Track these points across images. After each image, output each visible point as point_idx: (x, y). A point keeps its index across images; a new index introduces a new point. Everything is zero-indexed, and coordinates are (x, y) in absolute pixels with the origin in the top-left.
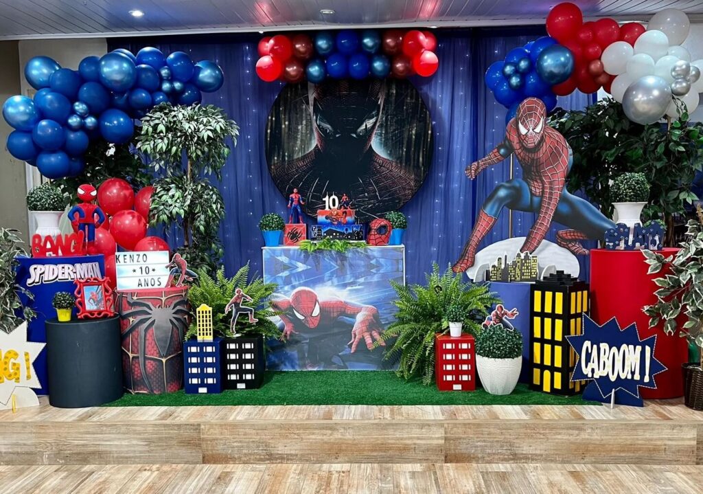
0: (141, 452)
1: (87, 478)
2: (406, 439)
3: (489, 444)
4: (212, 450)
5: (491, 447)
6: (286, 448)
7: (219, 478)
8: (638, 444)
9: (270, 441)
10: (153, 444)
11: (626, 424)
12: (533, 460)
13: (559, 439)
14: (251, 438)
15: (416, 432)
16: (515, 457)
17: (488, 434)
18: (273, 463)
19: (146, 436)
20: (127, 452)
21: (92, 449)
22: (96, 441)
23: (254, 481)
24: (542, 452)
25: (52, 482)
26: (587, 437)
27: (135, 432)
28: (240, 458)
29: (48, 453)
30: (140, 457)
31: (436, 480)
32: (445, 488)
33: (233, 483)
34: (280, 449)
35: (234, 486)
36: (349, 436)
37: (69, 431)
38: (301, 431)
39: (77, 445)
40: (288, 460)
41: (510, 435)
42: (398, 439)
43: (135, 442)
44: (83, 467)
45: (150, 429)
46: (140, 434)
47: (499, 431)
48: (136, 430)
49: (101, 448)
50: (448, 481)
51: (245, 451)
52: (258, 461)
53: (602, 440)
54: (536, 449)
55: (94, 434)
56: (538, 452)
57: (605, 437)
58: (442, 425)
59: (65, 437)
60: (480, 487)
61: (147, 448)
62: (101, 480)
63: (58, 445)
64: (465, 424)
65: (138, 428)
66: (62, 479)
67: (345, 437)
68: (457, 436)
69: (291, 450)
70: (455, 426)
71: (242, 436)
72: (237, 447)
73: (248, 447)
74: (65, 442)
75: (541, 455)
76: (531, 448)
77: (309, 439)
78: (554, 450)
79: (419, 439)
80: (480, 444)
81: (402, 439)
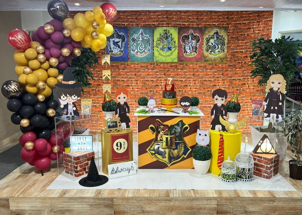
0: (87, 210)
2: (201, 205)
3: (235, 207)
4: (118, 209)
5: (237, 208)
6: (150, 208)
8: (297, 207)
9: (143, 206)
10: (93, 207)
11: (292, 199)
12: (253, 213)
13: (265, 205)
14: (135, 204)
15: (205, 202)
16: (246, 212)
17: (235, 203)
19: (90, 203)
20: (82, 210)
21: (66, 209)
22: (68, 205)
24: (258, 210)
26: (276, 204)
27: (85, 202)
28: (130, 212)
29: (47, 210)
30: (87, 212)
34: (147, 208)
36: (177, 204)
37: (56, 201)
38: (157, 202)
39: (60, 207)
40: (151, 213)
41: (244, 203)
42: (197, 205)
43: (85, 206)
45: (91, 201)
46: (87, 202)
47: (240, 202)
49: (70, 208)
51: (132, 210)
52: (138, 213)
53: (283, 206)
54: (255, 209)
55: (67, 202)
57: (284, 205)
58: (216, 199)
59: (54, 204)
61: (90, 208)
63: (51, 207)
64: (226, 199)
65: (86, 200)
67: (175, 204)
68: (222, 204)
69: (152, 209)
70: (222, 199)
71: (131, 203)
72: (129, 208)
73: (134, 208)
74: (54, 206)
75: (257, 212)
76: (253, 209)
77: (160, 205)
78: (262, 209)
79: (206, 205)
80: (231, 207)
81: (199, 205)
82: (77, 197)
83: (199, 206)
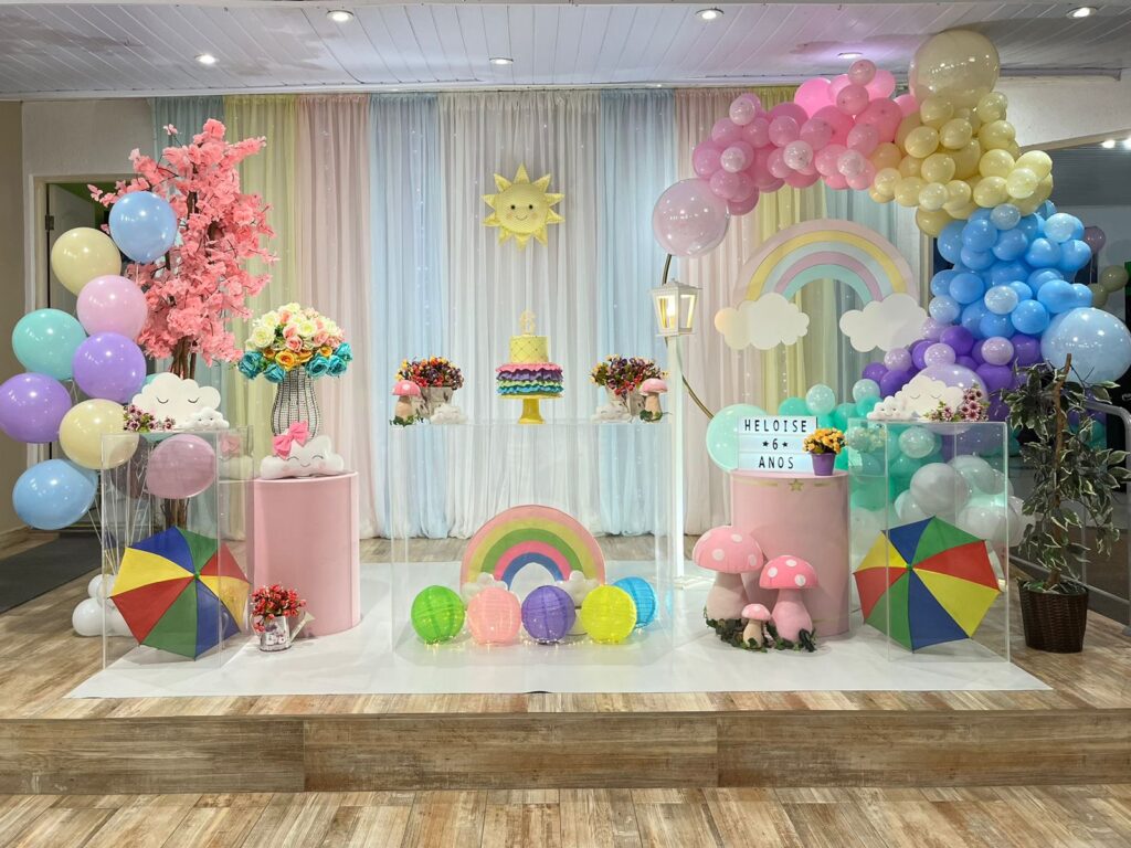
0: (199, 772)
1: (105, 821)
2: (652, 745)
3: (793, 753)
4: (321, 767)
5: (797, 758)
6: (449, 762)
7: (335, 820)
8: (1041, 752)
9: (420, 751)
10: (221, 758)
11: (1020, 718)
12: (867, 780)
13: (910, 745)
14: (389, 746)
15: (668, 734)
16: (838, 777)
17: (791, 736)
18: (426, 789)
19: (208, 743)
20: (175, 772)
21: (115, 767)
22: (123, 752)
23: (396, 827)
24: (884, 767)
25: (45, 829)
26: (957, 740)
27: (190, 737)
28: (369, 780)
29: (40, 773)
30: (197, 781)
31: (711, 820)
32: (729, 837)
33: (360, 831)
34: (438, 763)
35: (362, 835)
36: (556, 740)
37: (77, 736)
38: (475, 733)
39: (91, 760)
40: (452, 782)
41: (828, 737)
42: (638, 746)
43: (189, 754)
44: (100, 800)
45: (216, 731)
46: (197, 740)
47: (809, 730)
48: (190, 734)
49: (130, 766)
50: (731, 823)
51: (379, 769)
52: (401, 785)
53: (982, 746)
54: (872, 763)
55: (118, 740)
56: (876, 767)
57: (988, 741)
58: (713, 722)
59: (70, 746)
60: (789, 837)
61: (209, 765)
62: (130, 826)
63: (57, 759)
64: (751, 720)
65: (195, 730)
66: (62, 822)
67: (550, 743)
68: (738, 739)
69: (456, 766)
70: (735, 722)
71: (374, 743)
72: (366, 760)
73: (383, 761)
74: (68, 754)
75: (882, 773)
76: (865, 760)
77: (487, 746)
78: (903, 763)
79: (673, 744)
80: (777, 753)
81: (645, 745)
82: (159, 719)
83: (644, 750)
